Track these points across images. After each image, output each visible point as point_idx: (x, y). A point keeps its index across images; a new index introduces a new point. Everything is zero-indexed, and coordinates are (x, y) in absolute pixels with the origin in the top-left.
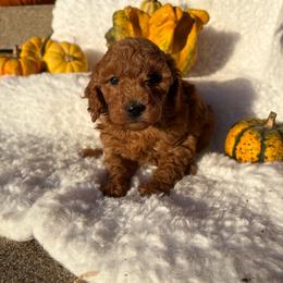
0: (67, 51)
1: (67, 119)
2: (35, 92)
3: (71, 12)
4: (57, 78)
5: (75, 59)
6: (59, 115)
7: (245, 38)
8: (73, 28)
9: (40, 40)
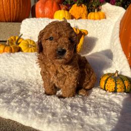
0: (30, 43)
1: (30, 71)
2: (18, 60)
3: (29, 26)
4: (27, 55)
5: (34, 46)
6: (27, 69)
7: (99, 40)
8: (30, 33)
9: (15, 37)
